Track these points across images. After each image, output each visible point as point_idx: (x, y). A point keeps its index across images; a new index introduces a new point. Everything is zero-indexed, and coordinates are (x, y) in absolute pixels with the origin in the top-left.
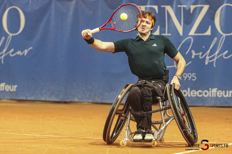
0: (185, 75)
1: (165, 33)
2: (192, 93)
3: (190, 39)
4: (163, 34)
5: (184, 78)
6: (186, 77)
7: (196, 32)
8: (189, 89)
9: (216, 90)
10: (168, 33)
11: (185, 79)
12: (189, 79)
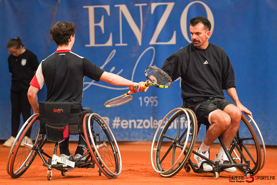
0: (147, 100)
1: (119, 43)
2: (154, 124)
3: (152, 49)
4: (117, 45)
5: (146, 103)
6: (148, 102)
7: (157, 41)
8: (151, 118)
9: (184, 120)
10: (123, 43)
11: (147, 105)
12: (152, 105)
